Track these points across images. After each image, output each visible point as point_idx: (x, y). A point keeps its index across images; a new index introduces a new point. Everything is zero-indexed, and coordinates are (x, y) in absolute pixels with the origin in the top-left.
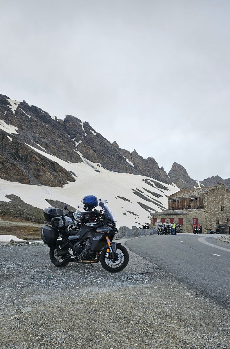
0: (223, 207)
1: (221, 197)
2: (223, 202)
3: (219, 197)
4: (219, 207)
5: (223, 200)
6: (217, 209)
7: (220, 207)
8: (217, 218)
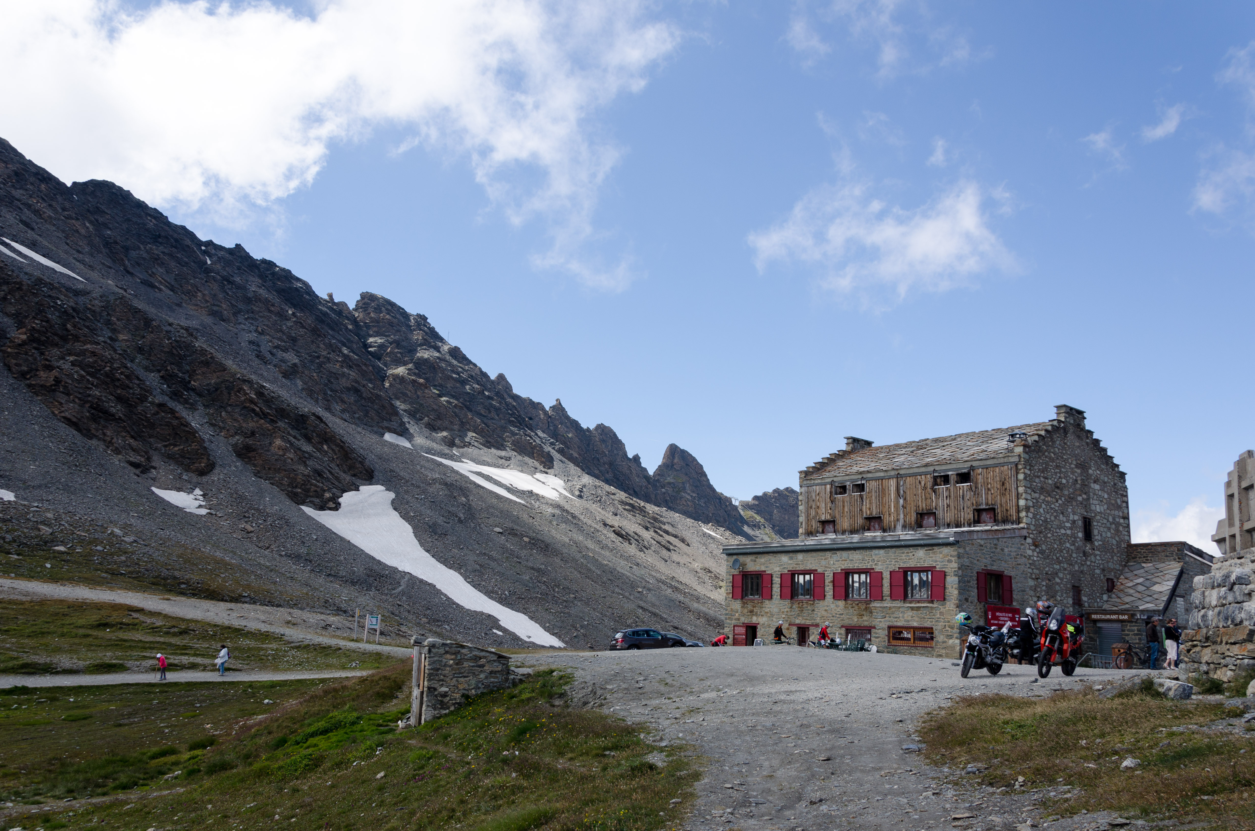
0: (1089, 522)
1: (1079, 471)
2: (1088, 499)
3: (1073, 473)
4: (1074, 522)
5: (1085, 488)
6: (1069, 532)
7: (1080, 523)
8: (1073, 574)
